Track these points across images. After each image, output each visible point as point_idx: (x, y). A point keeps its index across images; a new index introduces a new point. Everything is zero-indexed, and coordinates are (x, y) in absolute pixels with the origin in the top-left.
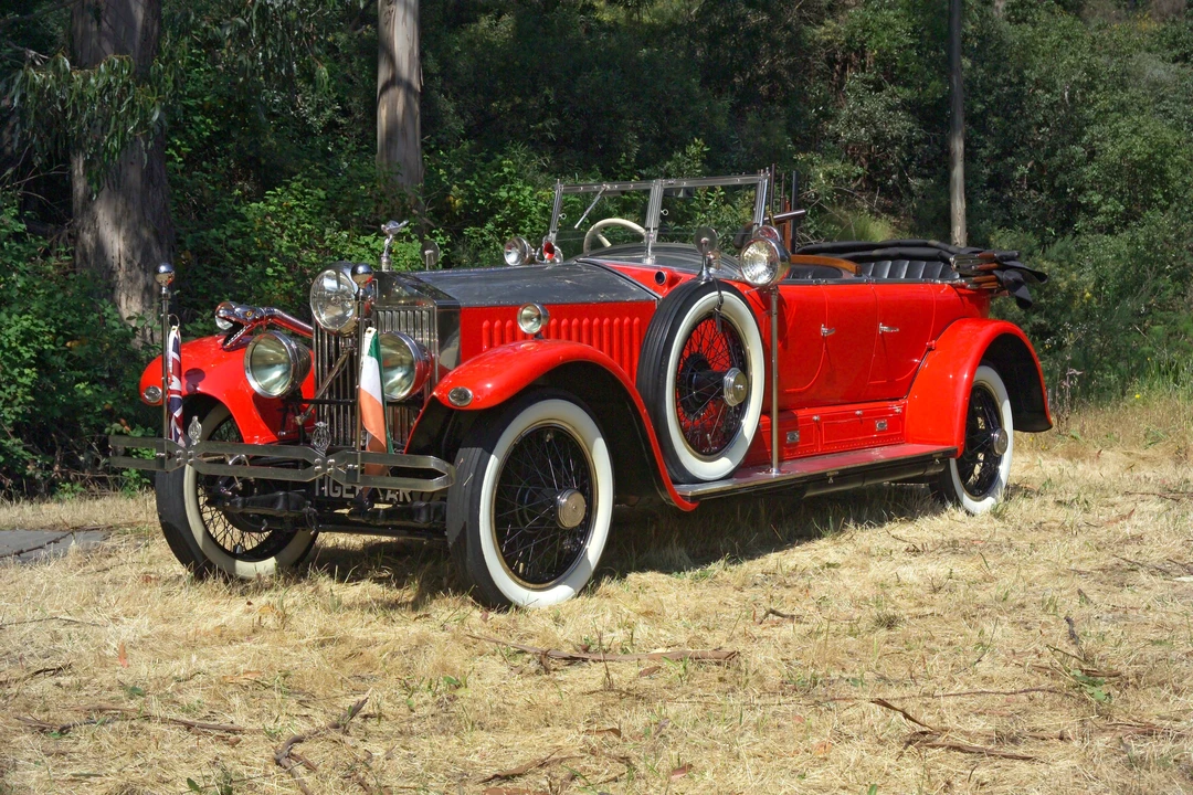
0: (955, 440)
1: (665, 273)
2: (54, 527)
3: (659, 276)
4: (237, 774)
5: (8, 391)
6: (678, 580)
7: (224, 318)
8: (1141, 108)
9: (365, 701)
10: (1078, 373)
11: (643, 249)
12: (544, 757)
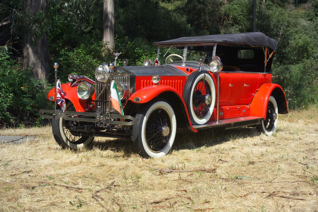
0: (264, 116)
1: (189, 69)
2: (20, 135)
3: (187, 69)
4: (82, 201)
5: (5, 99)
6: (193, 151)
7: (71, 78)
8: (301, 32)
9: (114, 182)
10: (291, 100)
11: (182, 63)
12: (167, 197)
